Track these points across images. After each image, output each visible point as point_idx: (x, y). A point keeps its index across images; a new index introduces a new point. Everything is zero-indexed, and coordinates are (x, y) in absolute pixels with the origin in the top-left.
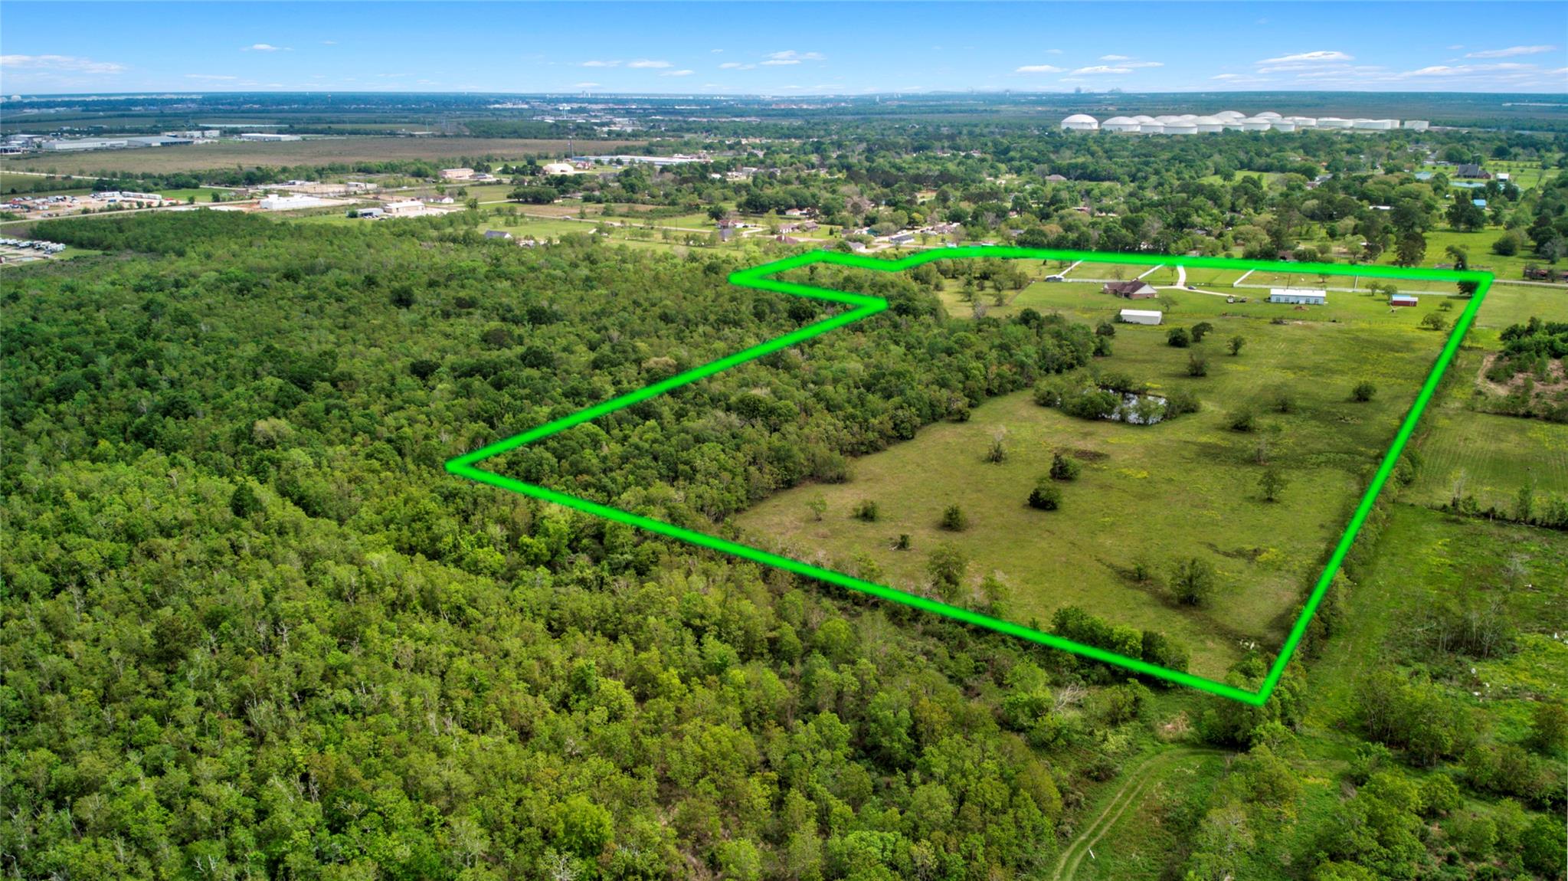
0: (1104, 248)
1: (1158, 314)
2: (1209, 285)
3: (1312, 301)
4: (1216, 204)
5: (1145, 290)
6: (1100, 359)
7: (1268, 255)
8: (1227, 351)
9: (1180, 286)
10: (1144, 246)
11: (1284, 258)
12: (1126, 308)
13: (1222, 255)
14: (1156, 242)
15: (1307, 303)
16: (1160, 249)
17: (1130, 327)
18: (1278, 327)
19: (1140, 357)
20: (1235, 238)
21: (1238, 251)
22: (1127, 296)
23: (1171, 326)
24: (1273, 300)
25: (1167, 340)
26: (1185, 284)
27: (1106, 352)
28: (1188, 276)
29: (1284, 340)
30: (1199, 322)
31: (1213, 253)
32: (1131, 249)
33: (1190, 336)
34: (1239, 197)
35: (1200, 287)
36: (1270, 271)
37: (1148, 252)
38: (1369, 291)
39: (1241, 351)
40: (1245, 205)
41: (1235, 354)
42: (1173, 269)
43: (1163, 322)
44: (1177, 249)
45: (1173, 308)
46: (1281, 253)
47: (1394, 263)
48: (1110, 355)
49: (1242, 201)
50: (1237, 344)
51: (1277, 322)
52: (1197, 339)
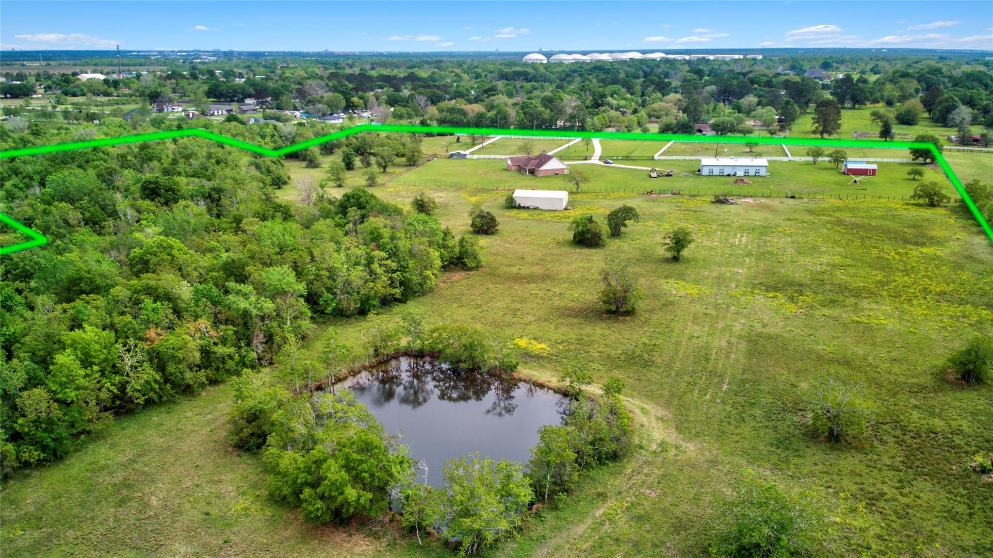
0: (522, 126)
1: (563, 195)
2: (627, 158)
3: (752, 172)
4: (628, 91)
5: (553, 165)
6: (458, 276)
7: (684, 129)
8: (662, 252)
9: (595, 160)
10: (560, 123)
11: (700, 131)
12: (521, 188)
13: (638, 131)
14: (572, 117)
15: (746, 175)
16: (577, 125)
17: (524, 214)
18: (725, 208)
19: (525, 270)
20: (650, 116)
21: (654, 128)
22: (532, 172)
23: (578, 213)
24: (705, 172)
25: (570, 236)
26: (601, 158)
27: (470, 263)
28: (603, 150)
29: (741, 228)
30: (618, 204)
31: (629, 129)
32: (546, 125)
33: (604, 228)
34: (648, 86)
35: (617, 160)
36: (690, 144)
37: (564, 129)
38: (811, 159)
39: (685, 253)
40: (654, 91)
41: (676, 259)
42: (588, 142)
43: (571, 205)
44: (593, 124)
45: (584, 187)
46: (697, 126)
47: (814, 132)
48: (478, 267)
49: (650, 89)
50: (679, 242)
51: (720, 201)
52: (616, 233)
